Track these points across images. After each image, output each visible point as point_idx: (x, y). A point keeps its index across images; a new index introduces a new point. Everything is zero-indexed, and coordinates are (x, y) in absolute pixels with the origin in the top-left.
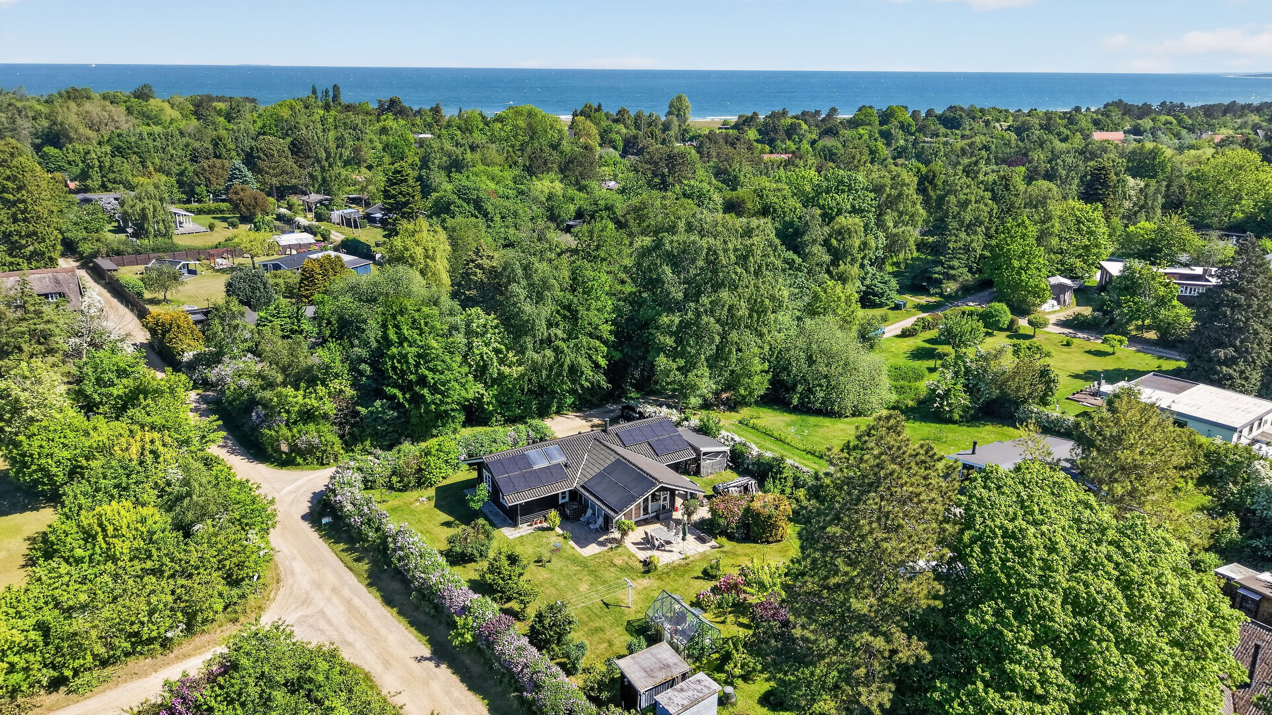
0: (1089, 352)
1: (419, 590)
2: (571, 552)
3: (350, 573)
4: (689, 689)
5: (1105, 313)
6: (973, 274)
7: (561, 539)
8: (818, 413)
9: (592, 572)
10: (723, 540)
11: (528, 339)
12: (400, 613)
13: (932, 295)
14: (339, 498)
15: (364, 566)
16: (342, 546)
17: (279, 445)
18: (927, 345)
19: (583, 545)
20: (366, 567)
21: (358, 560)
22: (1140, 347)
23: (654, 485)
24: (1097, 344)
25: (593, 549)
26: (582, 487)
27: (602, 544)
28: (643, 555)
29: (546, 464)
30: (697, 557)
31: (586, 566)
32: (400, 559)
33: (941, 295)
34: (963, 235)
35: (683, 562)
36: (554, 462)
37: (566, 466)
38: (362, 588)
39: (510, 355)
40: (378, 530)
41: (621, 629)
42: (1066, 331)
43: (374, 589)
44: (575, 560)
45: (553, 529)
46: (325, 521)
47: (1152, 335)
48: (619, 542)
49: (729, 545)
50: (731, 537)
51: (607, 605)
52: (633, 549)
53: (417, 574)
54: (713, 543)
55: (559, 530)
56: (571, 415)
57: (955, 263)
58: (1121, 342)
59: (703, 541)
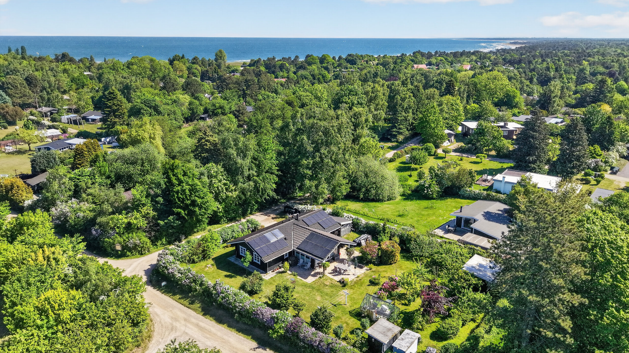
0: (471, 162)
1: (239, 313)
2: (302, 282)
3: (190, 310)
4: (406, 338)
5: (473, 145)
6: (409, 131)
7: (292, 276)
8: (373, 200)
9: (318, 290)
10: (371, 266)
11: (240, 177)
12: (229, 326)
13: (393, 142)
14: (170, 270)
15: (197, 305)
16: (178, 296)
17: (115, 247)
18: (403, 165)
19: (306, 278)
20: (199, 305)
21: (192, 303)
22: (490, 159)
23: (338, 243)
24: (474, 158)
25: (310, 280)
26: (297, 248)
27: (314, 275)
28: (338, 278)
29: (276, 240)
30: (363, 275)
31: (313, 288)
32: (223, 298)
33: (397, 142)
34: (404, 114)
35: (358, 279)
36: (279, 238)
37: (285, 239)
38: (200, 317)
39: (231, 186)
40: (201, 285)
41: (348, 315)
42: (458, 154)
43: (208, 316)
44: (305, 285)
45: (286, 272)
46: (163, 284)
47: (493, 153)
48: (323, 273)
49: (374, 268)
50: (375, 264)
51: (335, 305)
52: (331, 276)
53: (237, 305)
54: (366, 268)
55: (289, 272)
56: (258, 214)
57: (401, 126)
58: (484, 157)
59: (361, 267)
